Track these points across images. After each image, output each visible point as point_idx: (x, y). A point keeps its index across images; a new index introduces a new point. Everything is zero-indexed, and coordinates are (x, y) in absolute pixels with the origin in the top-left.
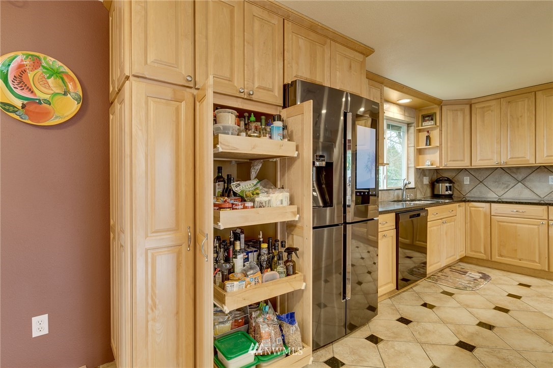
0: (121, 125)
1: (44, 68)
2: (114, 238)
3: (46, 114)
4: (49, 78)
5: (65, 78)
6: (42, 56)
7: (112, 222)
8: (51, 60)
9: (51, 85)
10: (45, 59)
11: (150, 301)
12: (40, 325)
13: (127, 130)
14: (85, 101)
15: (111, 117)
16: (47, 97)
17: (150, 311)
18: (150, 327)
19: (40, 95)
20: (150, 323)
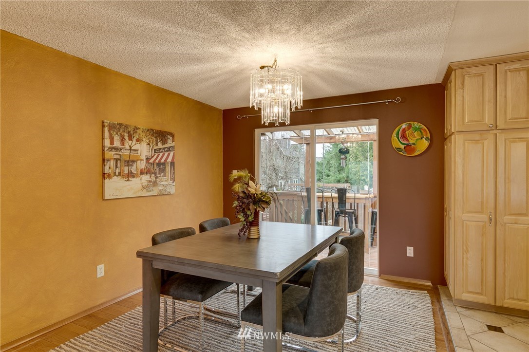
0: (450, 152)
1: (413, 128)
2: (446, 215)
3: (413, 150)
4: (415, 132)
5: (422, 131)
6: (412, 123)
7: (445, 206)
8: (416, 124)
9: (416, 135)
10: (413, 123)
11: (465, 248)
12: (410, 252)
13: (453, 159)
14: (431, 141)
15: (445, 147)
16: (414, 142)
17: (465, 253)
18: (464, 261)
19: (411, 142)
20: (465, 259)
